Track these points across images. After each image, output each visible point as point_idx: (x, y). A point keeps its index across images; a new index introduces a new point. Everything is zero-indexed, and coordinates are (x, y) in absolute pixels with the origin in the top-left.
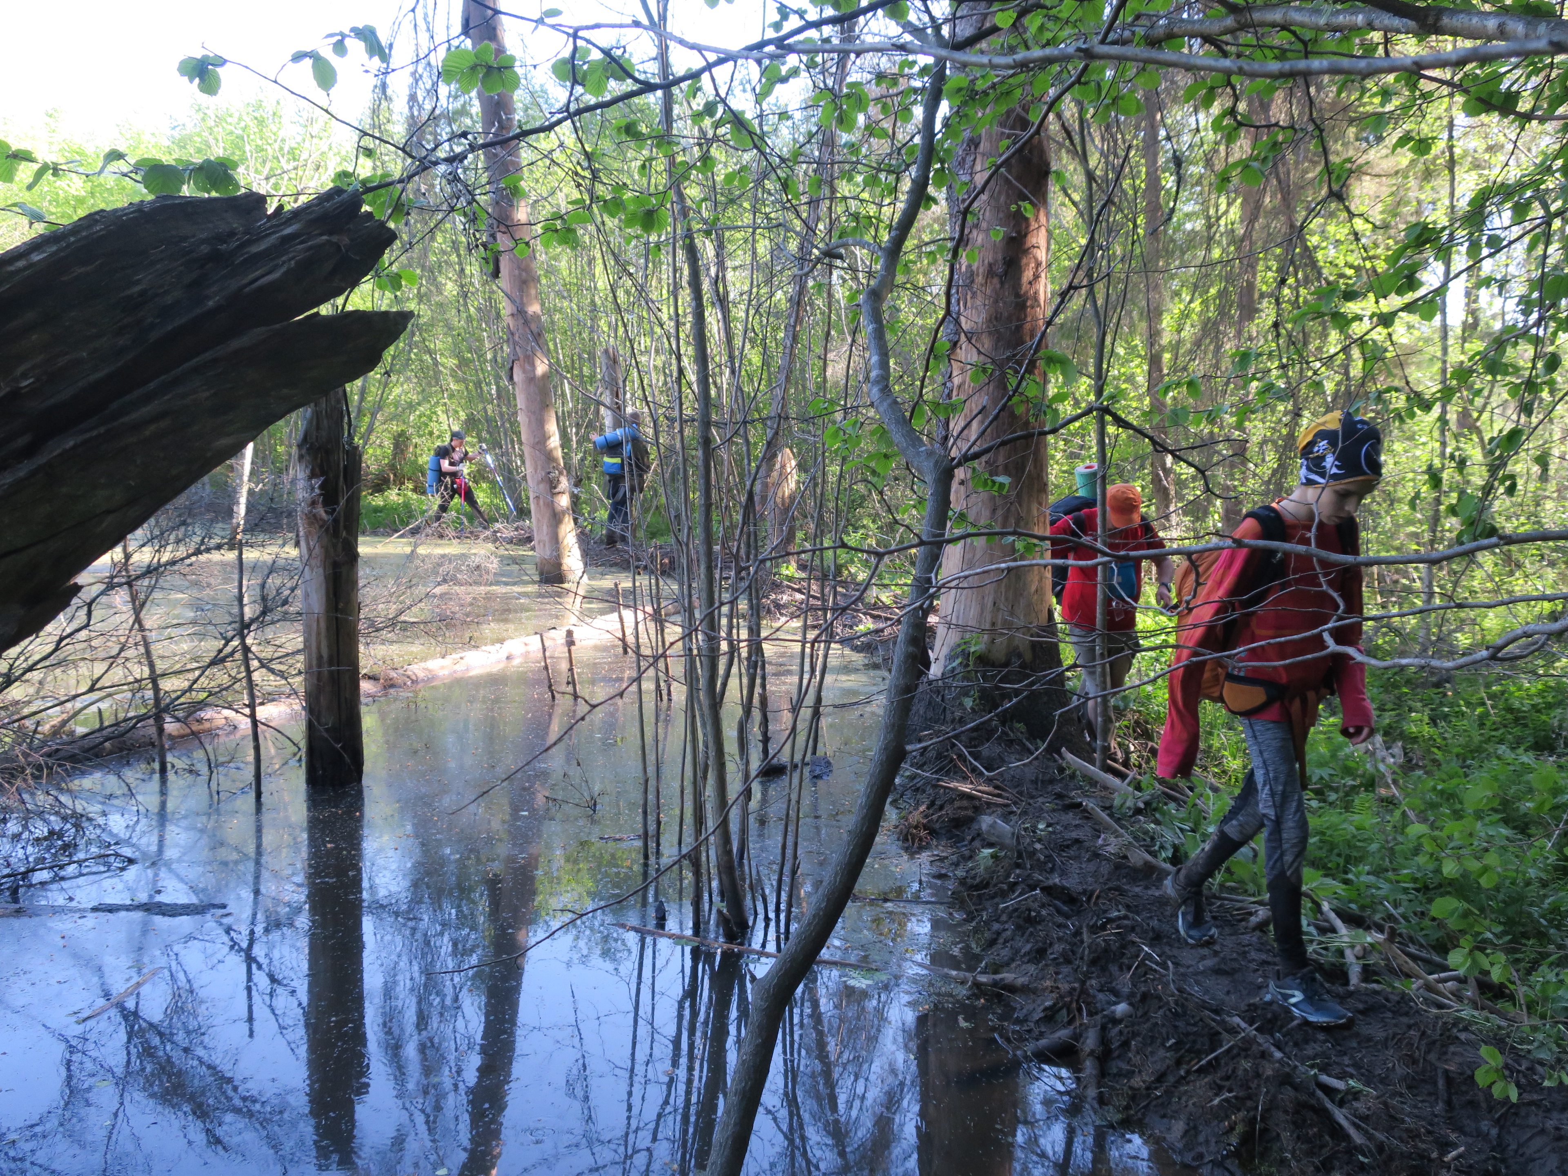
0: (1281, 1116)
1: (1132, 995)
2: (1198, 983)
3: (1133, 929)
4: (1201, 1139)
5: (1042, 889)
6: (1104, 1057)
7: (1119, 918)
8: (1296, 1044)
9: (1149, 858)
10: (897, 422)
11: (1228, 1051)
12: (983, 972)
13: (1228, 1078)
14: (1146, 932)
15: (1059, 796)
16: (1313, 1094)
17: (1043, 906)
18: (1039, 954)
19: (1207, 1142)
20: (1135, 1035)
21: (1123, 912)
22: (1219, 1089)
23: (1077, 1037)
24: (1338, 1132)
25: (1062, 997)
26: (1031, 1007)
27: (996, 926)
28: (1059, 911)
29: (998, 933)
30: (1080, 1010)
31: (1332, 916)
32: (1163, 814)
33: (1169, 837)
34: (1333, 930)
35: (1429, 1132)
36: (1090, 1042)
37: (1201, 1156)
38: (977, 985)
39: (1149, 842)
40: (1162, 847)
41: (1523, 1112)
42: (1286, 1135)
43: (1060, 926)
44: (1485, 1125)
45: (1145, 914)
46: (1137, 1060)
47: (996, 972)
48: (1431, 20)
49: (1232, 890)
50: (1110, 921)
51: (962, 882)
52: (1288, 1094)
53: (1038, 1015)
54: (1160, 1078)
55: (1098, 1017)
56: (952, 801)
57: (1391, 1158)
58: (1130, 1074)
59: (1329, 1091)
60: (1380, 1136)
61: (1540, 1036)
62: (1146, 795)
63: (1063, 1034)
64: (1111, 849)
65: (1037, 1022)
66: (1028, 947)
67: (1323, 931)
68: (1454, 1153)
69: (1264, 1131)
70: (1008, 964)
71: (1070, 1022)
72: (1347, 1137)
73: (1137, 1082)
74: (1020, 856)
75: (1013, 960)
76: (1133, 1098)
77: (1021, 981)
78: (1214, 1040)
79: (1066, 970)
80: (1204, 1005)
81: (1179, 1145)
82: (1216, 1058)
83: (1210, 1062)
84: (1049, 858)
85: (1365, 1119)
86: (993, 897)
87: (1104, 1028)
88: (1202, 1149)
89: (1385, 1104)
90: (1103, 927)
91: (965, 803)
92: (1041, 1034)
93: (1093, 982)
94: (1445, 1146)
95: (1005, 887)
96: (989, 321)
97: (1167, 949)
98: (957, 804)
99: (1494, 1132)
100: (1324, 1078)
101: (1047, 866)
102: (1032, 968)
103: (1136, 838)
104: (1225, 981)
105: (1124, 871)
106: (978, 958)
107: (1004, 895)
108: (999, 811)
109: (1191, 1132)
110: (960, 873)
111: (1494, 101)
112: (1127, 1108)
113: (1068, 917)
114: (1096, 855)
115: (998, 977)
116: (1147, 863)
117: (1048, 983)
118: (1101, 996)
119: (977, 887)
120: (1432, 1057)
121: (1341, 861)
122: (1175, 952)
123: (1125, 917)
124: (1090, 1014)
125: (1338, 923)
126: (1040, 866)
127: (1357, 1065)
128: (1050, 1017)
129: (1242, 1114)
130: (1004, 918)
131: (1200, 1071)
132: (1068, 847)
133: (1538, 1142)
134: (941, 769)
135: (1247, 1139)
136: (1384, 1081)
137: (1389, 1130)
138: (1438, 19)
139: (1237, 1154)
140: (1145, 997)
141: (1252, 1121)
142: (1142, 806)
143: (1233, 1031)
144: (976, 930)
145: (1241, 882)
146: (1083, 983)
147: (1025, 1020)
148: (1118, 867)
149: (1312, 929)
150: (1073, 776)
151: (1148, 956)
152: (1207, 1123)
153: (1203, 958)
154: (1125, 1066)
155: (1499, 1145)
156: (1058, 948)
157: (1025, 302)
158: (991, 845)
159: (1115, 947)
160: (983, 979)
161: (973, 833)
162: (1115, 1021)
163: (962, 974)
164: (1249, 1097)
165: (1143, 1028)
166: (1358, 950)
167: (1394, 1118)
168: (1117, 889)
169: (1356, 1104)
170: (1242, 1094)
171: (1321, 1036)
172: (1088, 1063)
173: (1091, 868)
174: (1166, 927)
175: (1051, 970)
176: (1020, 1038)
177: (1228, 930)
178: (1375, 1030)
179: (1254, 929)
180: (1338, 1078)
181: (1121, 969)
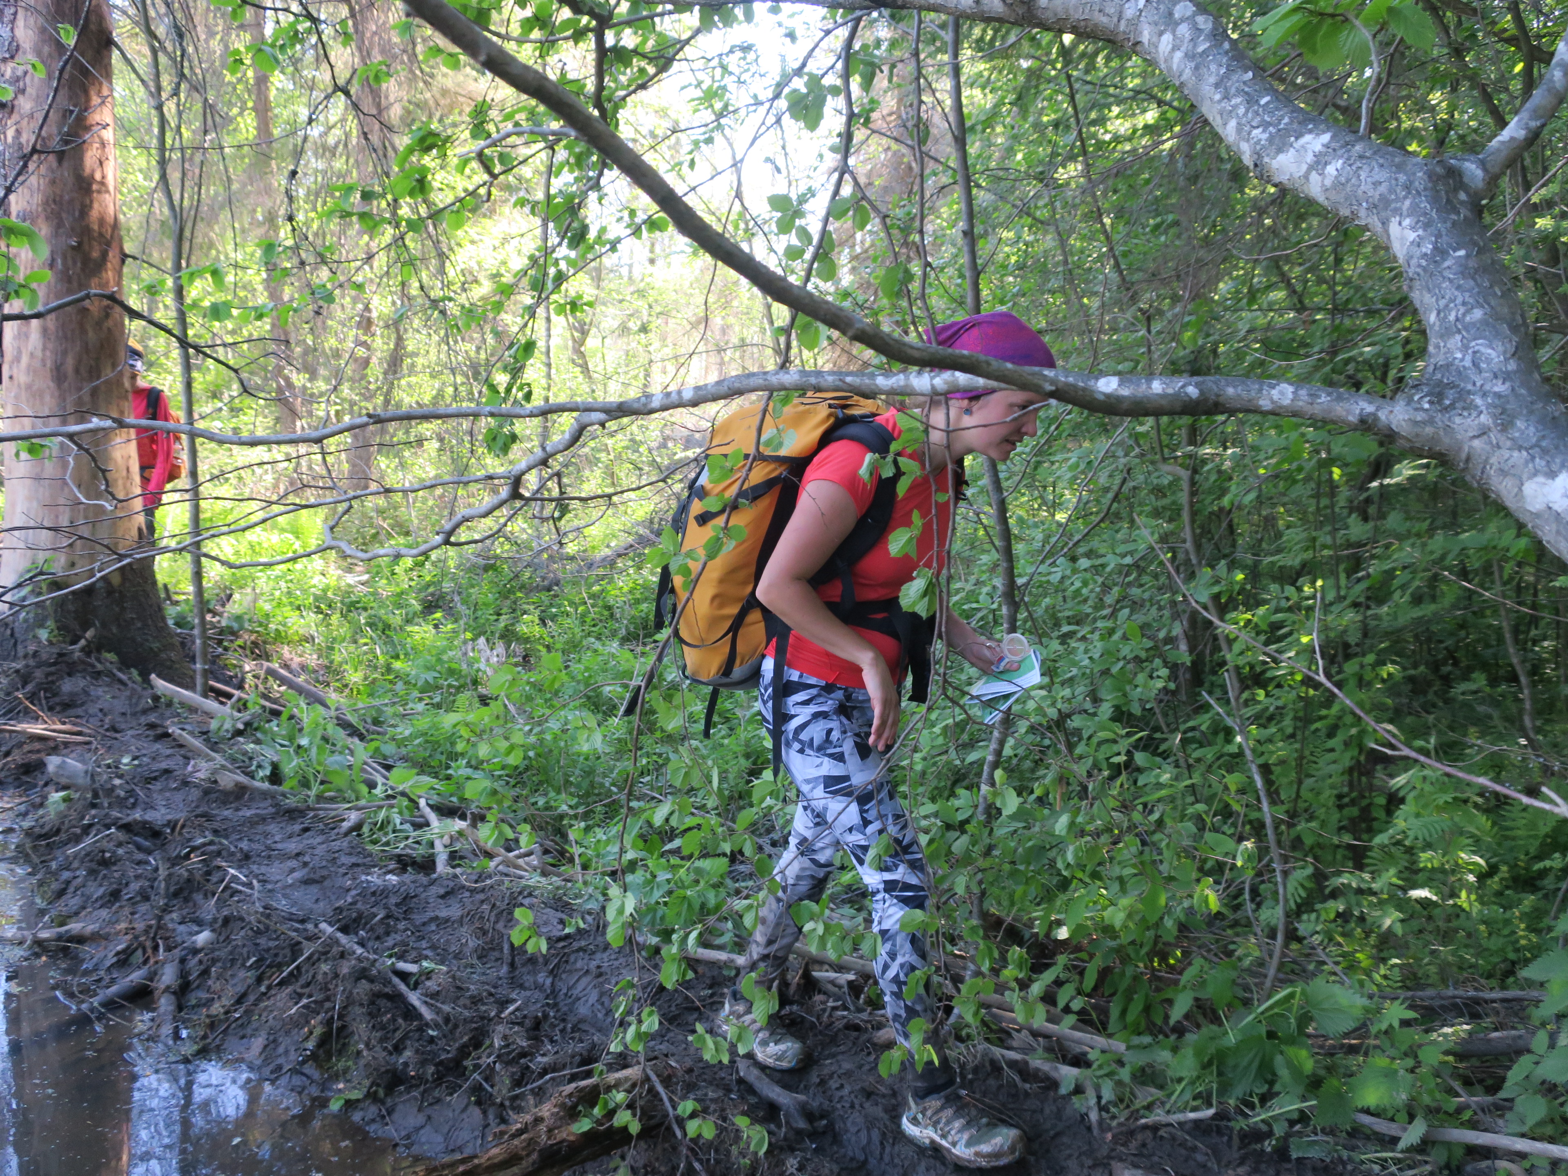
0: (358, 1010)
1: (215, 920)
2: (285, 896)
3: (219, 854)
4: (281, 1050)
5: (119, 827)
6: (182, 990)
7: (204, 845)
8: (378, 938)
9: (242, 779)
11: (309, 958)
12: (47, 927)
13: (308, 984)
14: (233, 854)
15: (152, 726)
16: (388, 982)
17: (120, 845)
18: (115, 895)
19: (287, 1052)
20: (214, 961)
21: (210, 837)
22: (300, 996)
23: (152, 976)
24: (411, 1013)
25: (136, 937)
26: (101, 955)
27: (66, 875)
28: (139, 848)
30: (156, 948)
31: (427, 811)
32: (265, 732)
33: (269, 754)
34: (427, 824)
36: (168, 976)
37: (279, 1068)
38: (38, 942)
39: (245, 762)
40: (259, 766)
41: (572, 958)
42: (361, 1029)
43: (139, 863)
44: (541, 977)
45: (235, 836)
46: (217, 986)
47: (62, 924)
49: (332, 800)
50: (194, 849)
51: (28, 833)
52: (363, 988)
53: (111, 960)
54: (240, 1000)
55: (177, 952)
56: (20, 745)
57: (456, 1026)
58: (209, 1002)
59: (404, 976)
61: (590, 890)
62: (246, 716)
63: (136, 976)
64: (201, 775)
65: (109, 970)
66: (101, 891)
67: (417, 826)
68: (512, 1008)
69: (343, 1028)
70: (77, 914)
71: (145, 962)
72: (420, 1016)
73: (217, 1009)
74: (96, 795)
75: (84, 908)
76: (212, 1026)
77: (91, 928)
78: (295, 949)
79: (143, 908)
80: (291, 918)
81: (258, 1062)
82: (298, 968)
83: (291, 974)
84: (131, 793)
85: (435, 995)
86: (65, 844)
87: (183, 961)
88: (280, 1061)
89: (454, 977)
90: (187, 856)
91: (37, 745)
92: (113, 981)
93: (174, 915)
94: (504, 1003)
95: (78, 831)
97: (254, 867)
98: (26, 748)
99: (549, 981)
100: (402, 966)
101: (130, 801)
102: (104, 913)
103: (234, 760)
104: (314, 889)
105: (213, 796)
106: (42, 912)
107: (77, 839)
108: (79, 749)
109: (272, 1044)
110: (26, 824)
112: (205, 1037)
113: (149, 852)
114: (185, 783)
115: (63, 929)
116: (239, 784)
117: (123, 926)
118: (182, 928)
119: (45, 836)
120: (500, 926)
121: (443, 758)
122: (263, 869)
123: (211, 843)
124: (168, 949)
125: (432, 817)
126: (121, 803)
127: (433, 947)
128: (124, 961)
129: (319, 1018)
130: (76, 864)
131: (281, 984)
132: (155, 779)
133: (583, 982)
134: (10, 711)
135: (324, 1041)
136: (457, 956)
137: (455, 1000)
139: (314, 1057)
140: (227, 921)
141: (329, 1022)
142: (241, 726)
143: (316, 937)
144: (41, 884)
145: (339, 790)
146: (160, 918)
147: (96, 969)
148: (207, 792)
149: (407, 826)
150: (169, 704)
151: (234, 878)
152: (287, 1033)
153: (293, 870)
154: (204, 995)
155: (553, 992)
156: (135, 886)
158: (65, 788)
159: (198, 876)
160: (45, 935)
161: (45, 778)
162: (195, 951)
163: (19, 934)
164: (328, 999)
165: (222, 954)
166: (446, 840)
167: (459, 988)
168: (206, 815)
169: (428, 983)
170: (321, 997)
171: (401, 926)
172: (163, 1001)
173: (179, 797)
174: (255, 846)
175: (127, 911)
176: (86, 991)
177: (319, 839)
178: (453, 911)
179: (346, 834)
180: (415, 962)
181: (206, 896)
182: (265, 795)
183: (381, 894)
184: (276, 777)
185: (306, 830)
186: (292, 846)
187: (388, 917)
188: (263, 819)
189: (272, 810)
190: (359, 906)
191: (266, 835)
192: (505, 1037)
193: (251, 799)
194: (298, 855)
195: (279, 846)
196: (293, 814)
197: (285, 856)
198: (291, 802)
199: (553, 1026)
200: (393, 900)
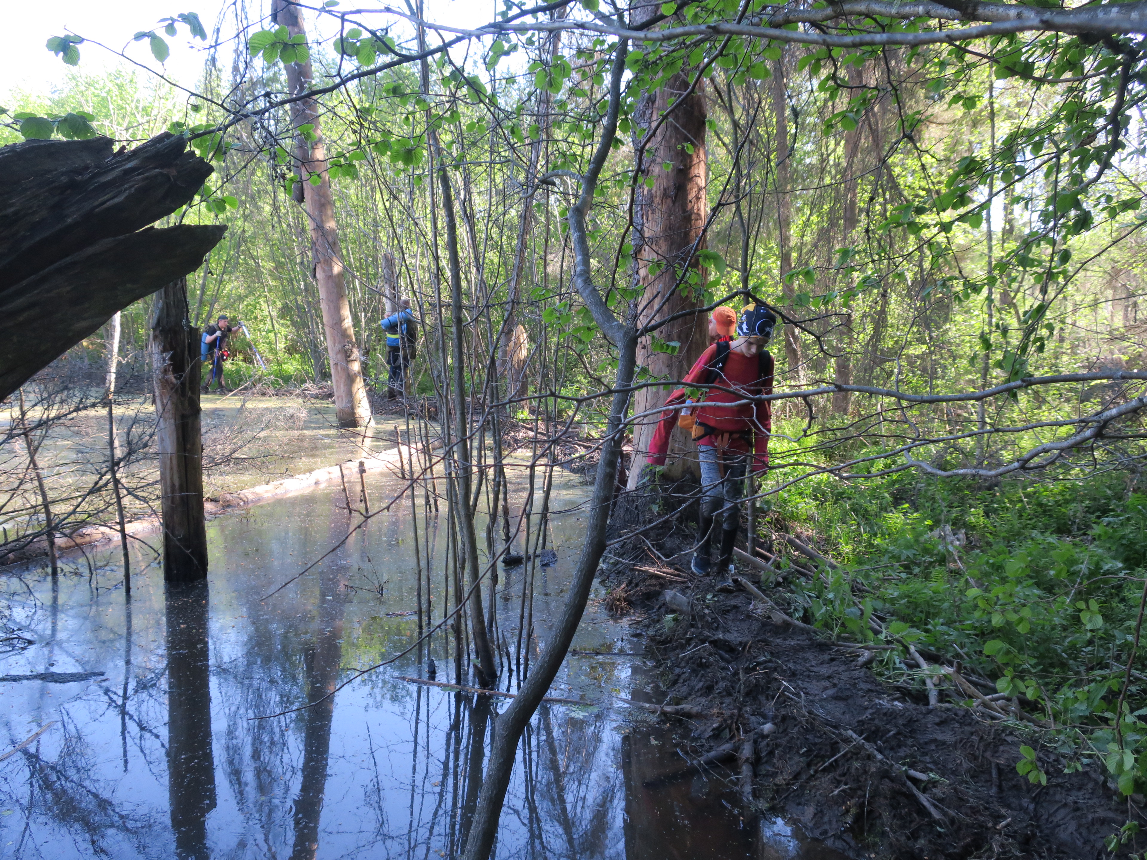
0: (882, 801)
1: (775, 717)
2: (822, 707)
4: (826, 819)
5: (711, 643)
6: (756, 762)
7: (765, 662)
8: (892, 749)
9: (786, 617)
10: (596, 304)
11: (844, 755)
12: (669, 704)
13: (844, 775)
14: (784, 671)
16: (904, 784)
17: (711, 654)
18: (708, 690)
19: (830, 821)
20: (777, 746)
21: (768, 657)
22: (838, 783)
23: (737, 749)
24: (922, 811)
25: (725, 720)
26: (703, 728)
27: (677, 671)
28: (722, 658)
29: (679, 676)
30: (738, 729)
31: (917, 655)
32: (796, 586)
33: (801, 601)
34: (918, 666)
35: (986, 809)
36: (747, 751)
37: (825, 832)
38: (664, 713)
39: (786, 606)
40: (796, 610)
41: (1051, 792)
42: (886, 815)
43: (723, 669)
44: (1025, 802)
45: (785, 658)
46: (780, 764)
47: (677, 704)
48: (970, 10)
49: (846, 639)
50: (759, 664)
51: (652, 639)
52: (886, 786)
53: (708, 734)
54: (796, 776)
55: (751, 734)
56: (644, 580)
57: (959, 828)
58: (774, 775)
59: (915, 781)
60: (952, 813)
61: (1063, 737)
62: (783, 572)
63: (726, 747)
64: (759, 612)
65: (707, 739)
66: (701, 685)
67: (910, 666)
68: (1004, 823)
69: (870, 812)
70: (686, 698)
71: (731, 738)
72: (929, 815)
73: (780, 780)
74: (694, 619)
75: (690, 694)
76: (777, 792)
77: (696, 709)
78: (834, 748)
79: (728, 700)
80: (827, 723)
81: (810, 825)
82: (836, 761)
83: (831, 764)
84: (715, 619)
85: (941, 800)
86: (675, 649)
87: (755, 742)
88: (827, 827)
89: (955, 789)
90: (754, 669)
91: (654, 582)
92: (711, 748)
93: (748, 709)
94: (998, 817)
95: (683, 641)
96: (665, 230)
97: (799, 682)
98: (648, 582)
99: (1032, 807)
100: (912, 772)
101: (714, 625)
102: (703, 700)
103: (777, 603)
104: (841, 705)
105: (768, 628)
106: (664, 694)
107: (683, 647)
108: (679, 587)
109: (819, 814)
110: (651, 632)
111: (1017, 69)
112: (773, 799)
113: (729, 662)
114: (749, 617)
115: (679, 707)
116: (784, 621)
117: (715, 711)
118: (753, 718)
119: (663, 643)
120: (988, 754)
121: (923, 616)
122: (806, 685)
123: (770, 661)
124: (746, 732)
125: (921, 661)
126: (709, 626)
127: (935, 763)
128: (717, 735)
129: (854, 801)
130: (683, 664)
131: (824, 770)
132: (728, 611)
133: (1062, 812)
134: (636, 557)
135: (858, 818)
136: (954, 773)
137: (958, 808)
138: (975, 9)
139: (851, 829)
140: (784, 718)
141: (861, 806)
142: (781, 580)
143: (847, 740)
144: (663, 674)
145: (852, 633)
146: (740, 710)
147: (699, 738)
148: (764, 625)
149: (903, 666)
151: (786, 688)
152: (830, 807)
153: (826, 689)
154: (771, 769)
155: (1036, 815)
156: (722, 684)
157: (690, 215)
158: (673, 611)
159: (762, 682)
160: (668, 709)
161: (660, 602)
162: (764, 737)
163: (653, 706)
164: (859, 788)
165: (784, 741)
166: (935, 679)
167: (961, 799)
168: (764, 641)
169: (935, 790)
170: (854, 786)
171: (910, 742)
172: (744, 768)
173: (745, 626)
174: (799, 667)
175: (717, 701)
176: (695, 751)
177: (842, 668)
178: (947, 736)
179: (862, 667)
180: (922, 772)
181: (767, 699)
182: (802, 631)
183: (891, 715)
184: (807, 618)
185: (832, 660)
186: (824, 670)
187: (899, 733)
188: (802, 649)
189: (808, 642)
190: (876, 721)
191: (805, 660)
192: (1002, 846)
193: (794, 633)
194: (829, 677)
195: (815, 669)
196: (823, 647)
197: (820, 678)
198: (820, 638)
199: (1040, 844)
200: (901, 722)
